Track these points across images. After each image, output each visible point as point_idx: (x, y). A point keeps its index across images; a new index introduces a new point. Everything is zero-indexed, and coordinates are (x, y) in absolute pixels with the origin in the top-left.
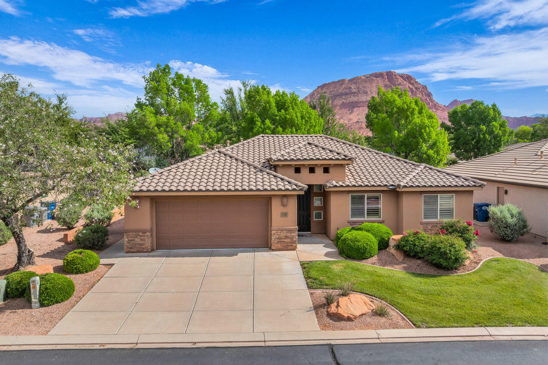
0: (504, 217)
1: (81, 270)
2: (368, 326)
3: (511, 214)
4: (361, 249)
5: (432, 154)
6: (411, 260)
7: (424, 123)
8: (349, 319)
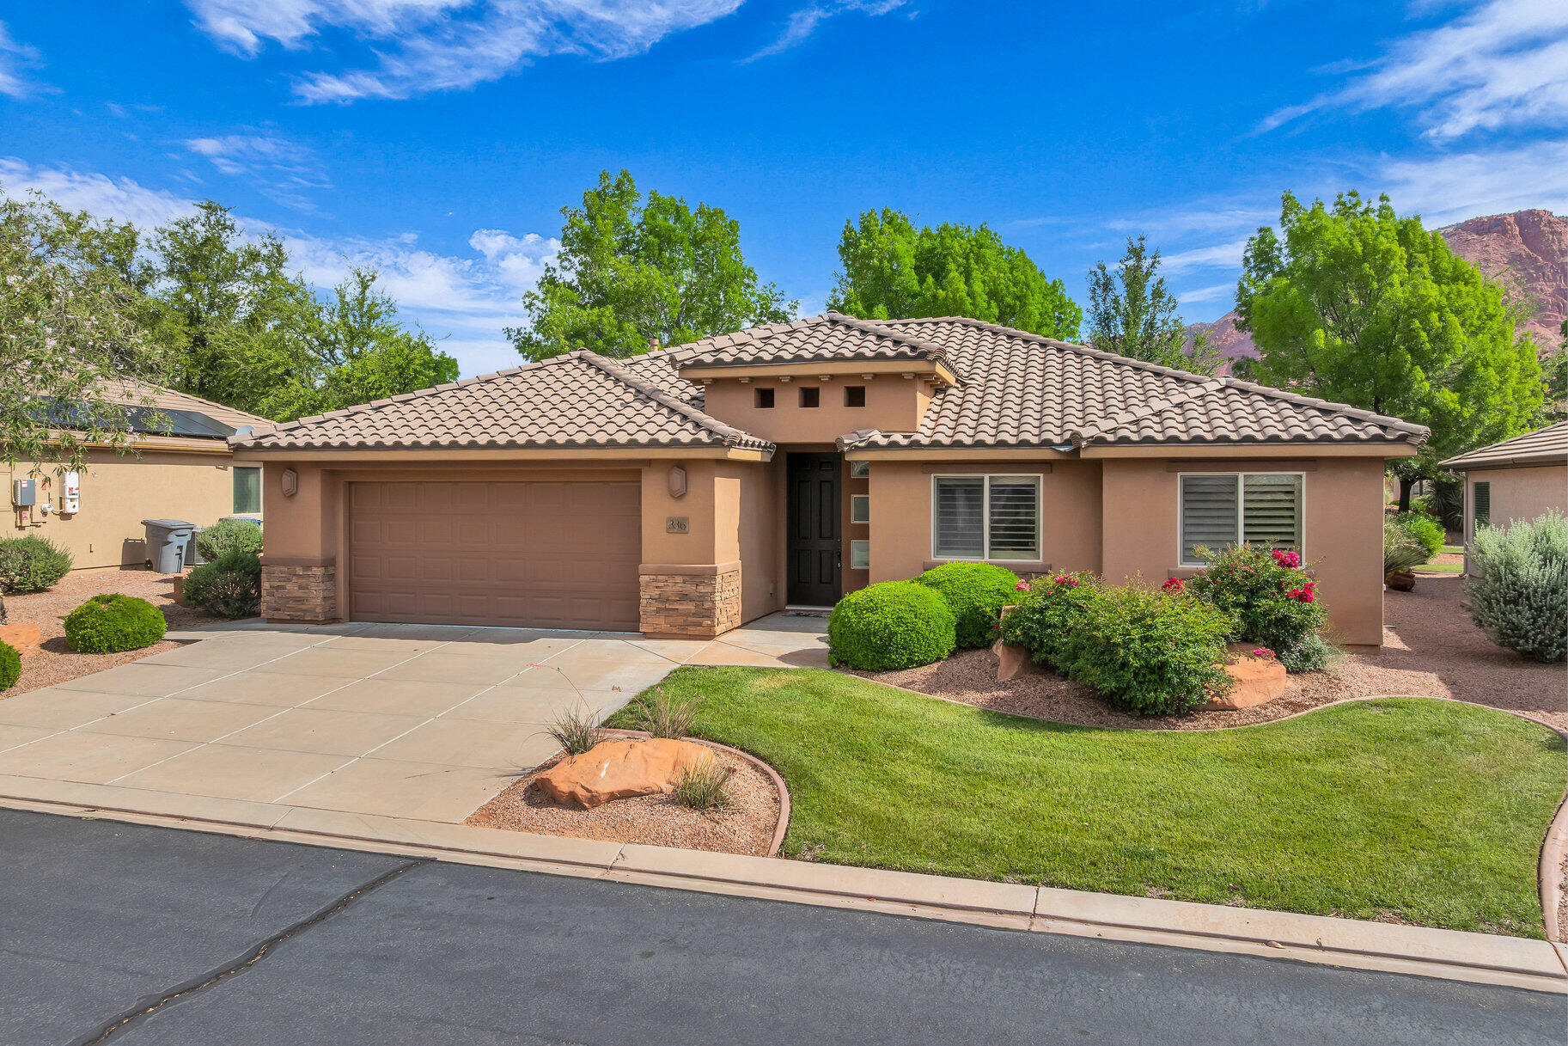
1: (94, 644)
5: (1452, 405)
7: (1423, 298)
8: (573, 802)
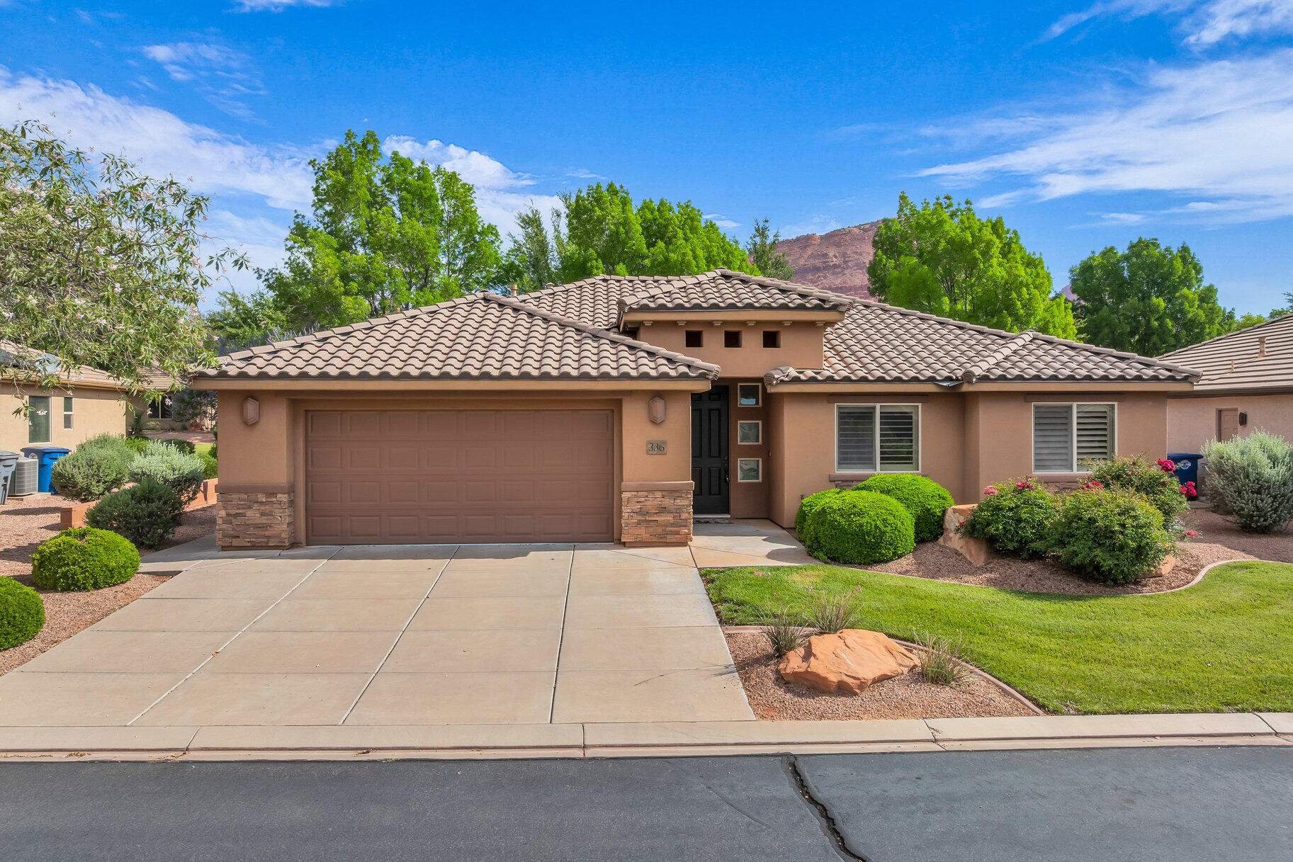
0: (1254, 466)
1: (78, 581)
2: (900, 709)
3: (1269, 457)
4: (868, 534)
6: (1008, 565)
7: (1016, 277)
